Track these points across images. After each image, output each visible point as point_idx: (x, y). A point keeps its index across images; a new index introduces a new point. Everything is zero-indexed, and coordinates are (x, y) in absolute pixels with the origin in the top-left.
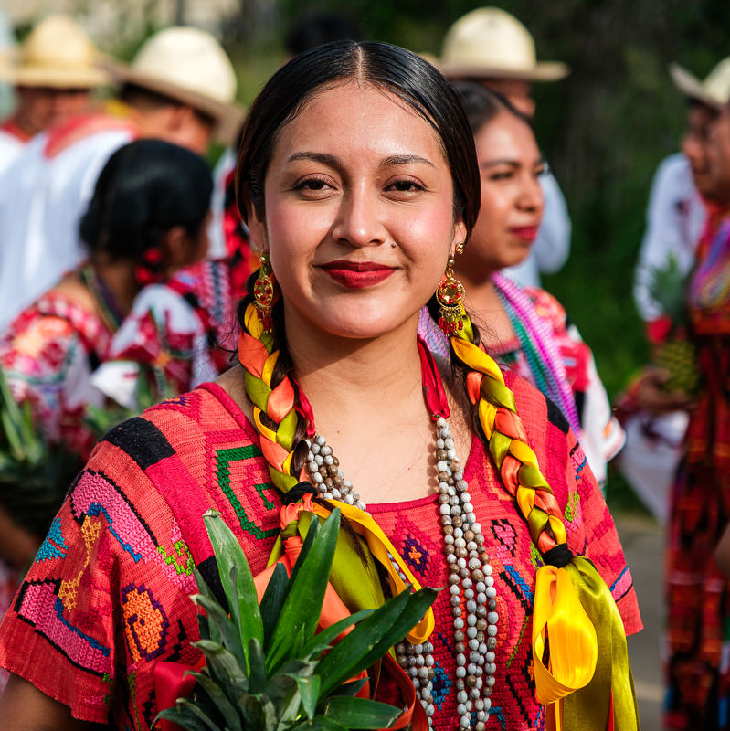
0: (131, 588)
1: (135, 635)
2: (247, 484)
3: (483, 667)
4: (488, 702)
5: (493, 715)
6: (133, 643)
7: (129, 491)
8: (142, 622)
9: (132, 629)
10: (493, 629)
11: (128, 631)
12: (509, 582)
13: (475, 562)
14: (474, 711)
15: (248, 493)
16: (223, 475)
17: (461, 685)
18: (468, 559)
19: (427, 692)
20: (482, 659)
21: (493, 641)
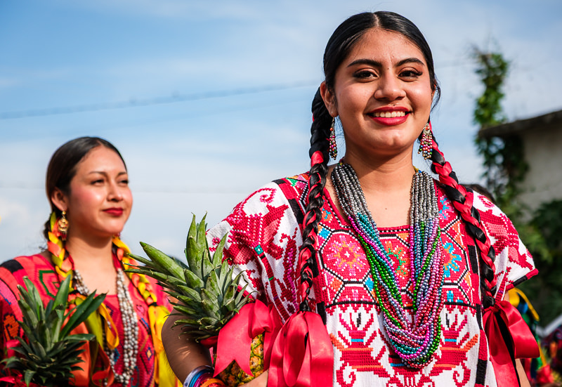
0: (7, 314)
1: (9, 332)
2: (49, 282)
3: (133, 346)
4: (135, 360)
5: (137, 363)
6: (7, 334)
7: (7, 281)
8: (11, 327)
9: (7, 330)
10: (137, 333)
11: (6, 330)
12: (142, 323)
13: (130, 312)
14: (130, 363)
15: (50, 284)
16: (41, 277)
17: (125, 351)
18: (128, 310)
19: (112, 356)
20: (133, 344)
21: (137, 337)
